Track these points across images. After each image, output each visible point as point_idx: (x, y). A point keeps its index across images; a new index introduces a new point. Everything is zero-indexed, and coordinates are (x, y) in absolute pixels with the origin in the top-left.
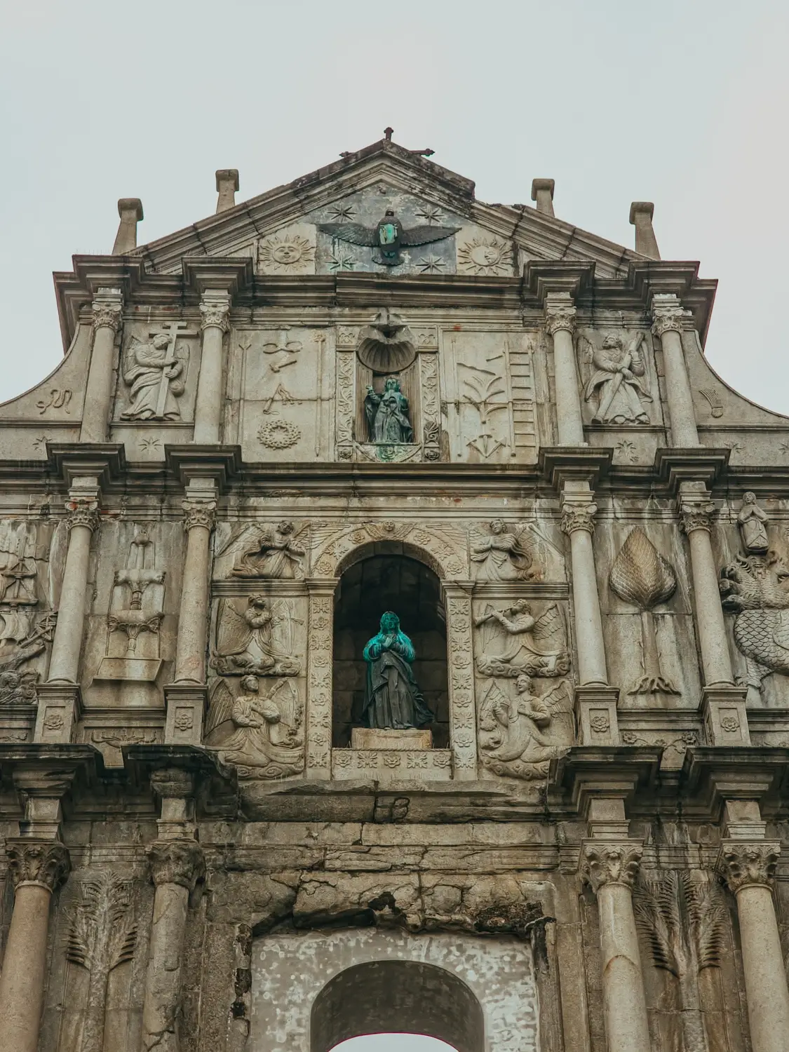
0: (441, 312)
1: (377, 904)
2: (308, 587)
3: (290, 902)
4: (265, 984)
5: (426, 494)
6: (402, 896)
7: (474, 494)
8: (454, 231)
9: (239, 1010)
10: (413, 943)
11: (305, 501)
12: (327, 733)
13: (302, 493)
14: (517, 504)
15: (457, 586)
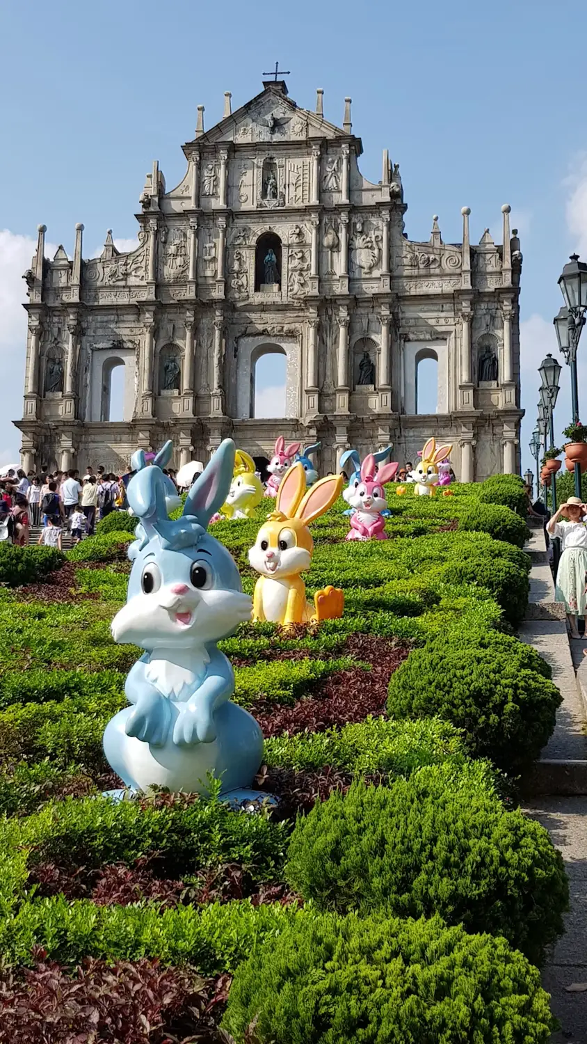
0: (285, 152)
1: (264, 331)
2: (250, 247)
3: (246, 331)
4: (241, 350)
5: (279, 217)
6: (269, 329)
7: (290, 216)
8: (291, 119)
9: (235, 356)
10: (272, 339)
11: (249, 220)
12: (253, 288)
13: (247, 218)
14: (301, 218)
15: (285, 245)
